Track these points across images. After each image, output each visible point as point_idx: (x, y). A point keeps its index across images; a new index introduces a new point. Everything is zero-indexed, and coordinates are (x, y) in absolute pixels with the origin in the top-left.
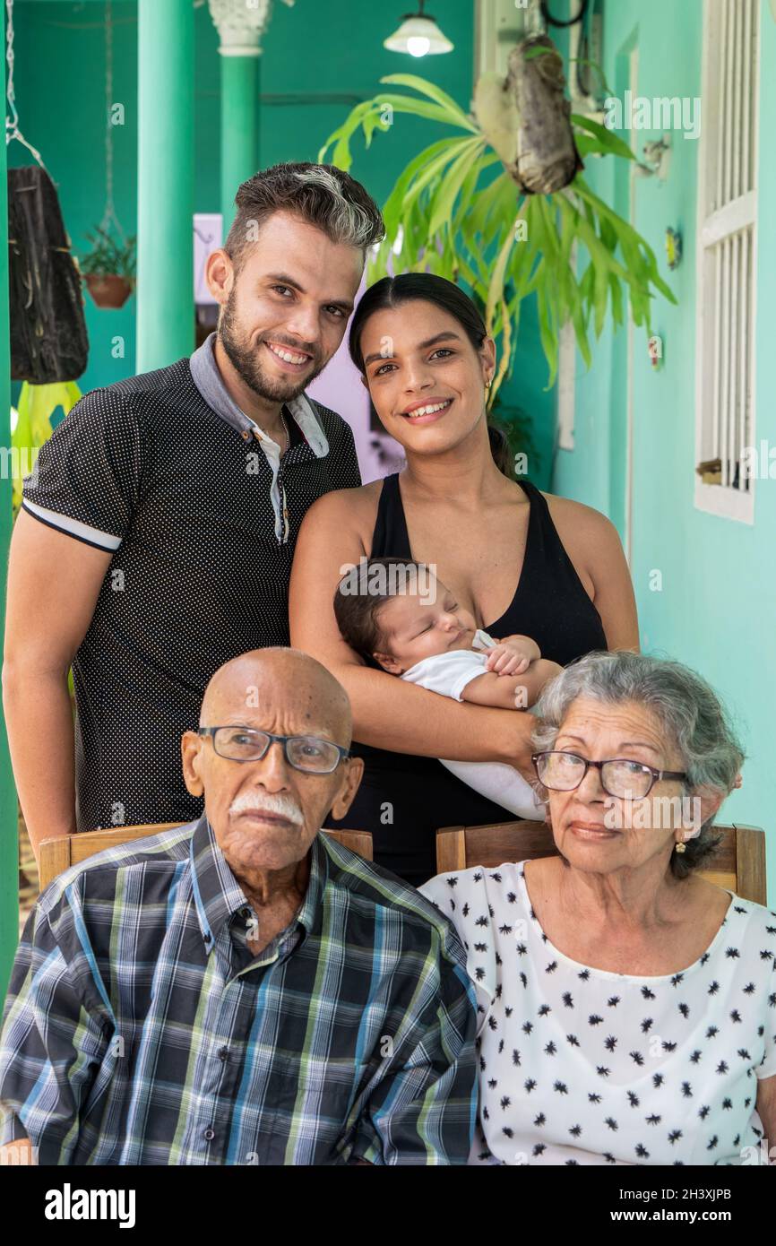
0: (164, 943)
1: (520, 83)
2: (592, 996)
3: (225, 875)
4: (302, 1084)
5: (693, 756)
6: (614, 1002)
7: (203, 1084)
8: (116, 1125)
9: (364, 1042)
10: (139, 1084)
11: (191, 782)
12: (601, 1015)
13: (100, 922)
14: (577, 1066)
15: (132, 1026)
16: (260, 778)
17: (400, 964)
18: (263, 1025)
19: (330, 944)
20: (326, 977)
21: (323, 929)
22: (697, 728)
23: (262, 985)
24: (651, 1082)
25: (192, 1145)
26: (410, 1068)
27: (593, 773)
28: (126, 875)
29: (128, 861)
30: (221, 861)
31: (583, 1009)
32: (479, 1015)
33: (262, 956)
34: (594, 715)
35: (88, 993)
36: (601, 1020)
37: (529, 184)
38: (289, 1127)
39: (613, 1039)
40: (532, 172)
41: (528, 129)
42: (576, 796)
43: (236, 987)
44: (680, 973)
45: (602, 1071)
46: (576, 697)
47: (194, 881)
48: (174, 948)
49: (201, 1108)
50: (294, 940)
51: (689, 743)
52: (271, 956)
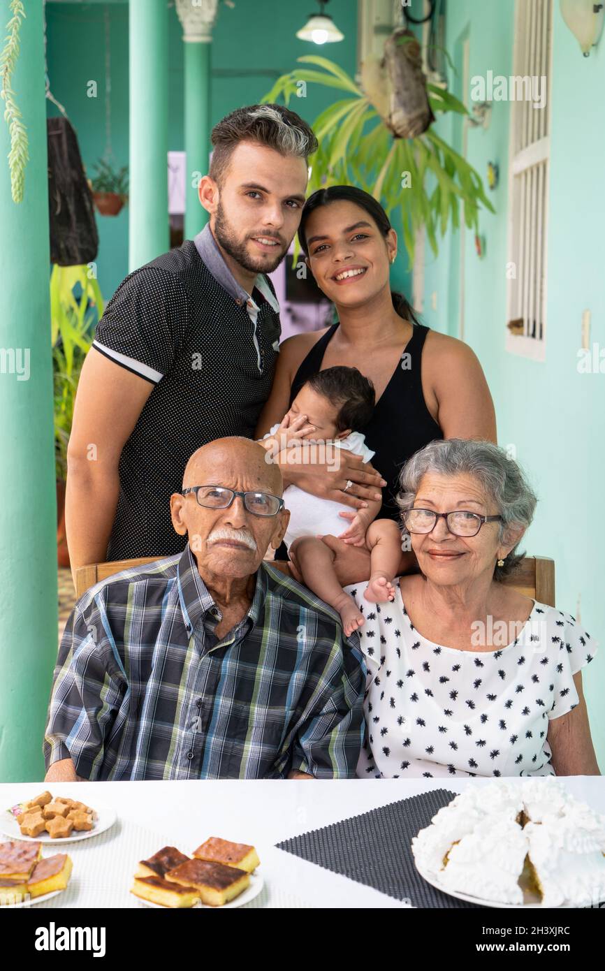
0: (160, 632)
1: (392, 61)
2: (442, 665)
3: (200, 587)
4: (251, 723)
5: (505, 504)
6: (456, 668)
7: (186, 723)
8: (128, 750)
9: (292, 695)
10: (144, 723)
11: (178, 526)
12: (448, 677)
13: (118, 618)
14: (431, 709)
15: (138, 686)
16: (228, 520)
17: (316, 645)
18: (225, 684)
19: (269, 632)
20: (266, 654)
21: (265, 622)
22: (506, 486)
23: (225, 658)
24: (480, 720)
25: (179, 762)
26: (324, 714)
27: (441, 521)
28: (134, 588)
29: (136, 579)
30: (198, 578)
31: (436, 672)
32: (368, 677)
33: (225, 640)
34: (439, 484)
35: (110, 664)
36: (448, 680)
37: (399, 131)
38: (242, 751)
39: (455, 692)
40: (401, 123)
41: (398, 93)
42: (430, 536)
43: (207, 660)
44: (500, 650)
45: (448, 712)
46: (425, 472)
47: (180, 591)
48: (167, 635)
49: (185, 738)
50: (246, 630)
51: (502, 496)
52: (231, 640)
